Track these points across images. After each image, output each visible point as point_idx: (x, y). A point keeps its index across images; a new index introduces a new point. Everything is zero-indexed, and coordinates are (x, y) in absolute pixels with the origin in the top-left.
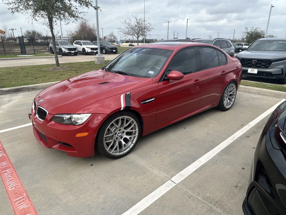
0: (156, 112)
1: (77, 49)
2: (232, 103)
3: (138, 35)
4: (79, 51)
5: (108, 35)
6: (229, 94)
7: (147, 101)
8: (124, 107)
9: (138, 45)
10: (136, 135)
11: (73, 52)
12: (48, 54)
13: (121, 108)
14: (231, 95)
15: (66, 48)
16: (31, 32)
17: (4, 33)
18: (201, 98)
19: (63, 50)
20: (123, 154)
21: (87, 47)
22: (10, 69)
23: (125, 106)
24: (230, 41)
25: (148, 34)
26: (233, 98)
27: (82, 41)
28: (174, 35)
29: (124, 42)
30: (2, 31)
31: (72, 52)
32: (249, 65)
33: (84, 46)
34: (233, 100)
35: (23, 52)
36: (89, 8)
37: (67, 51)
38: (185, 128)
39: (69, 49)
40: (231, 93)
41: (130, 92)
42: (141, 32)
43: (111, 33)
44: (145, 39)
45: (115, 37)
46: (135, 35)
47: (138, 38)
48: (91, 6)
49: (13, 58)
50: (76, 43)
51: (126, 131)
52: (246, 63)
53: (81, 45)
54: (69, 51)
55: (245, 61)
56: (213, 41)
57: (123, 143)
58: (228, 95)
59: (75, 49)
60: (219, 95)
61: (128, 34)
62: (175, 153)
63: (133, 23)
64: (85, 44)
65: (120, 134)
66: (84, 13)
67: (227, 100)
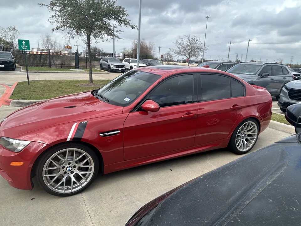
0: (122, 148)
1: (125, 67)
2: (251, 145)
3: (189, 55)
4: (126, 69)
5: (164, 54)
6: (247, 133)
7: (109, 133)
8: (71, 138)
9: (189, 66)
10: (92, 172)
11: (121, 69)
12: (97, 70)
13: (67, 139)
14: (249, 135)
15: (114, 65)
16: (93, 48)
17: (71, 48)
18: (196, 136)
19: (112, 66)
20: (71, 192)
21: (135, 65)
22: (50, 82)
23: (73, 137)
24: (287, 67)
25: (200, 55)
26: (253, 139)
27: (131, 59)
28: (237, 56)
29: (182, 61)
30: (69, 46)
31: (119, 69)
32: (300, 98)
33: (132, 64)
34: (253, 142)
35: (77, 67)
36: (127, 26)
37: (115, 68)
38: (171, 170)
39: (117, 66)
40: (250, 133)
41: (87, 121)
42: (192, 52)
43: (167, 52)
44: (204, 59)
45: (171, 57)
46: (186, 55)
47: (189, 58)
48: (129, 24)
49: (64, 72)
50: (125, 61)
51: (78, 165)
52: (296, 95)
53: (130, 63)
54: (117, 68)
55: (295, 93)
56: (262, 66)
57: (73, 179)
58: (245, 135)
59: (122, 66)
60: (228, 133)
61: (179, 54)
62: (135, 202)
63: (186, 42)
64: (133, 62)
65: (70, 169)
66: (120, 32)
67: (243, 141)
